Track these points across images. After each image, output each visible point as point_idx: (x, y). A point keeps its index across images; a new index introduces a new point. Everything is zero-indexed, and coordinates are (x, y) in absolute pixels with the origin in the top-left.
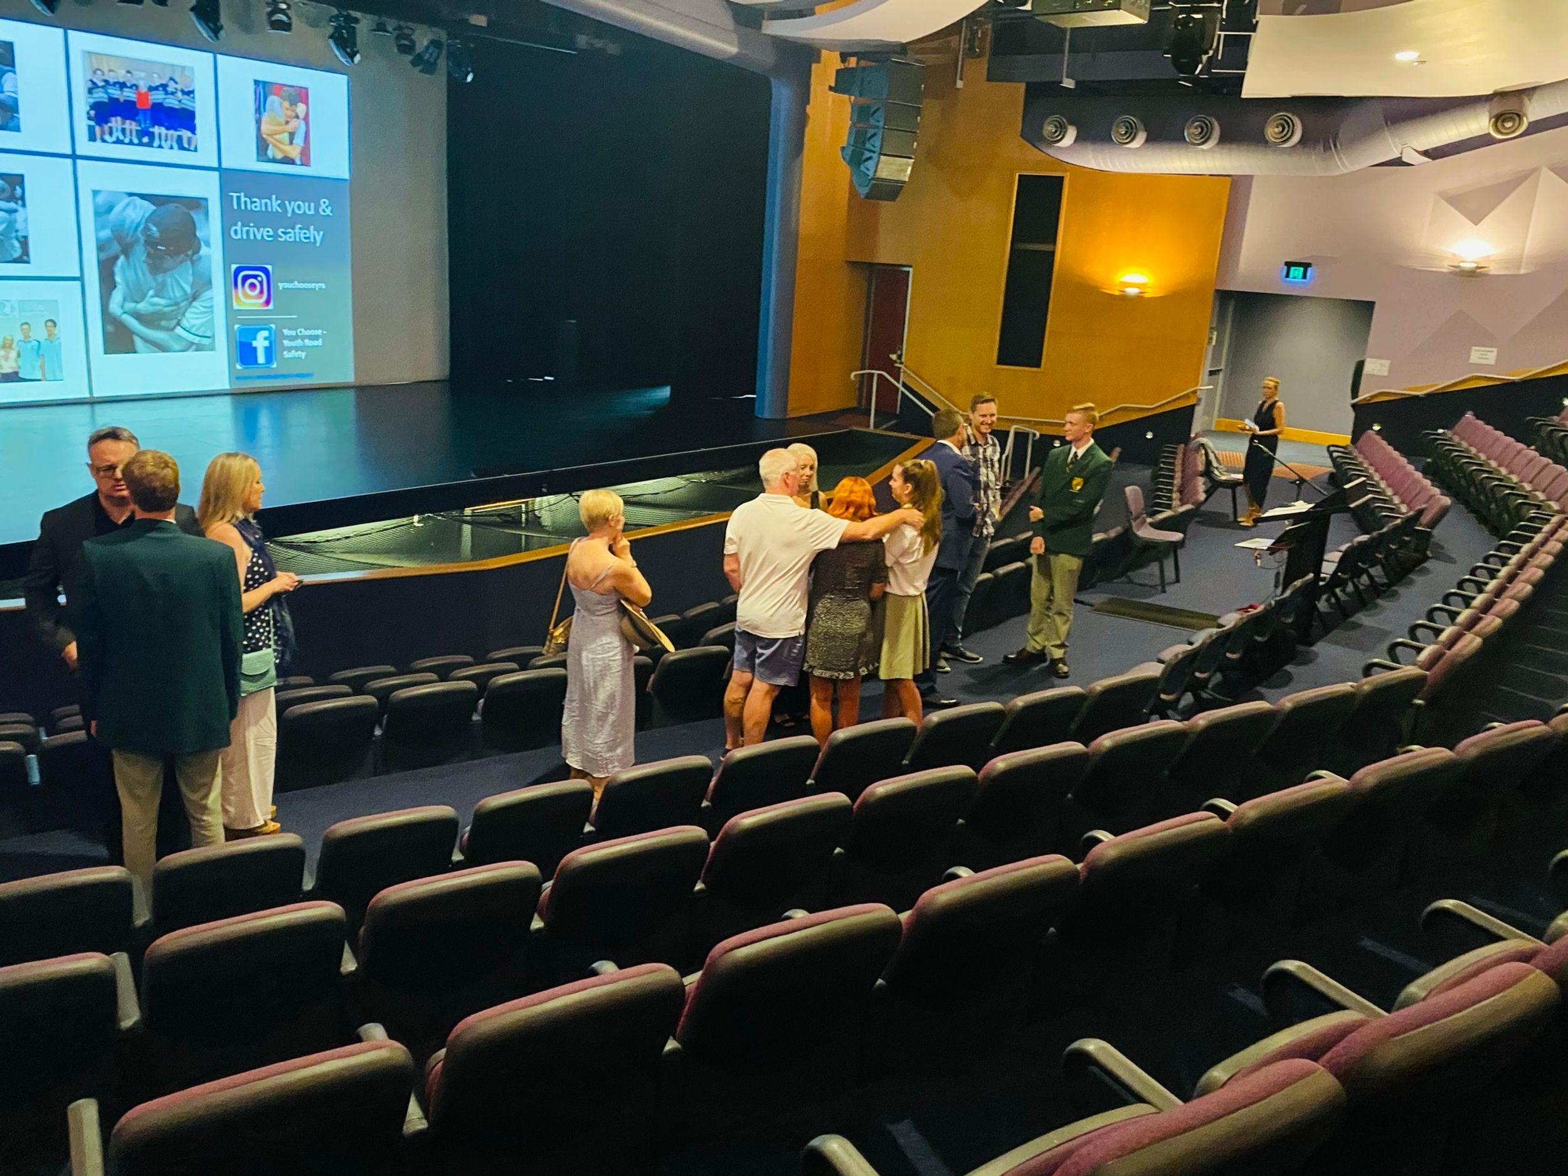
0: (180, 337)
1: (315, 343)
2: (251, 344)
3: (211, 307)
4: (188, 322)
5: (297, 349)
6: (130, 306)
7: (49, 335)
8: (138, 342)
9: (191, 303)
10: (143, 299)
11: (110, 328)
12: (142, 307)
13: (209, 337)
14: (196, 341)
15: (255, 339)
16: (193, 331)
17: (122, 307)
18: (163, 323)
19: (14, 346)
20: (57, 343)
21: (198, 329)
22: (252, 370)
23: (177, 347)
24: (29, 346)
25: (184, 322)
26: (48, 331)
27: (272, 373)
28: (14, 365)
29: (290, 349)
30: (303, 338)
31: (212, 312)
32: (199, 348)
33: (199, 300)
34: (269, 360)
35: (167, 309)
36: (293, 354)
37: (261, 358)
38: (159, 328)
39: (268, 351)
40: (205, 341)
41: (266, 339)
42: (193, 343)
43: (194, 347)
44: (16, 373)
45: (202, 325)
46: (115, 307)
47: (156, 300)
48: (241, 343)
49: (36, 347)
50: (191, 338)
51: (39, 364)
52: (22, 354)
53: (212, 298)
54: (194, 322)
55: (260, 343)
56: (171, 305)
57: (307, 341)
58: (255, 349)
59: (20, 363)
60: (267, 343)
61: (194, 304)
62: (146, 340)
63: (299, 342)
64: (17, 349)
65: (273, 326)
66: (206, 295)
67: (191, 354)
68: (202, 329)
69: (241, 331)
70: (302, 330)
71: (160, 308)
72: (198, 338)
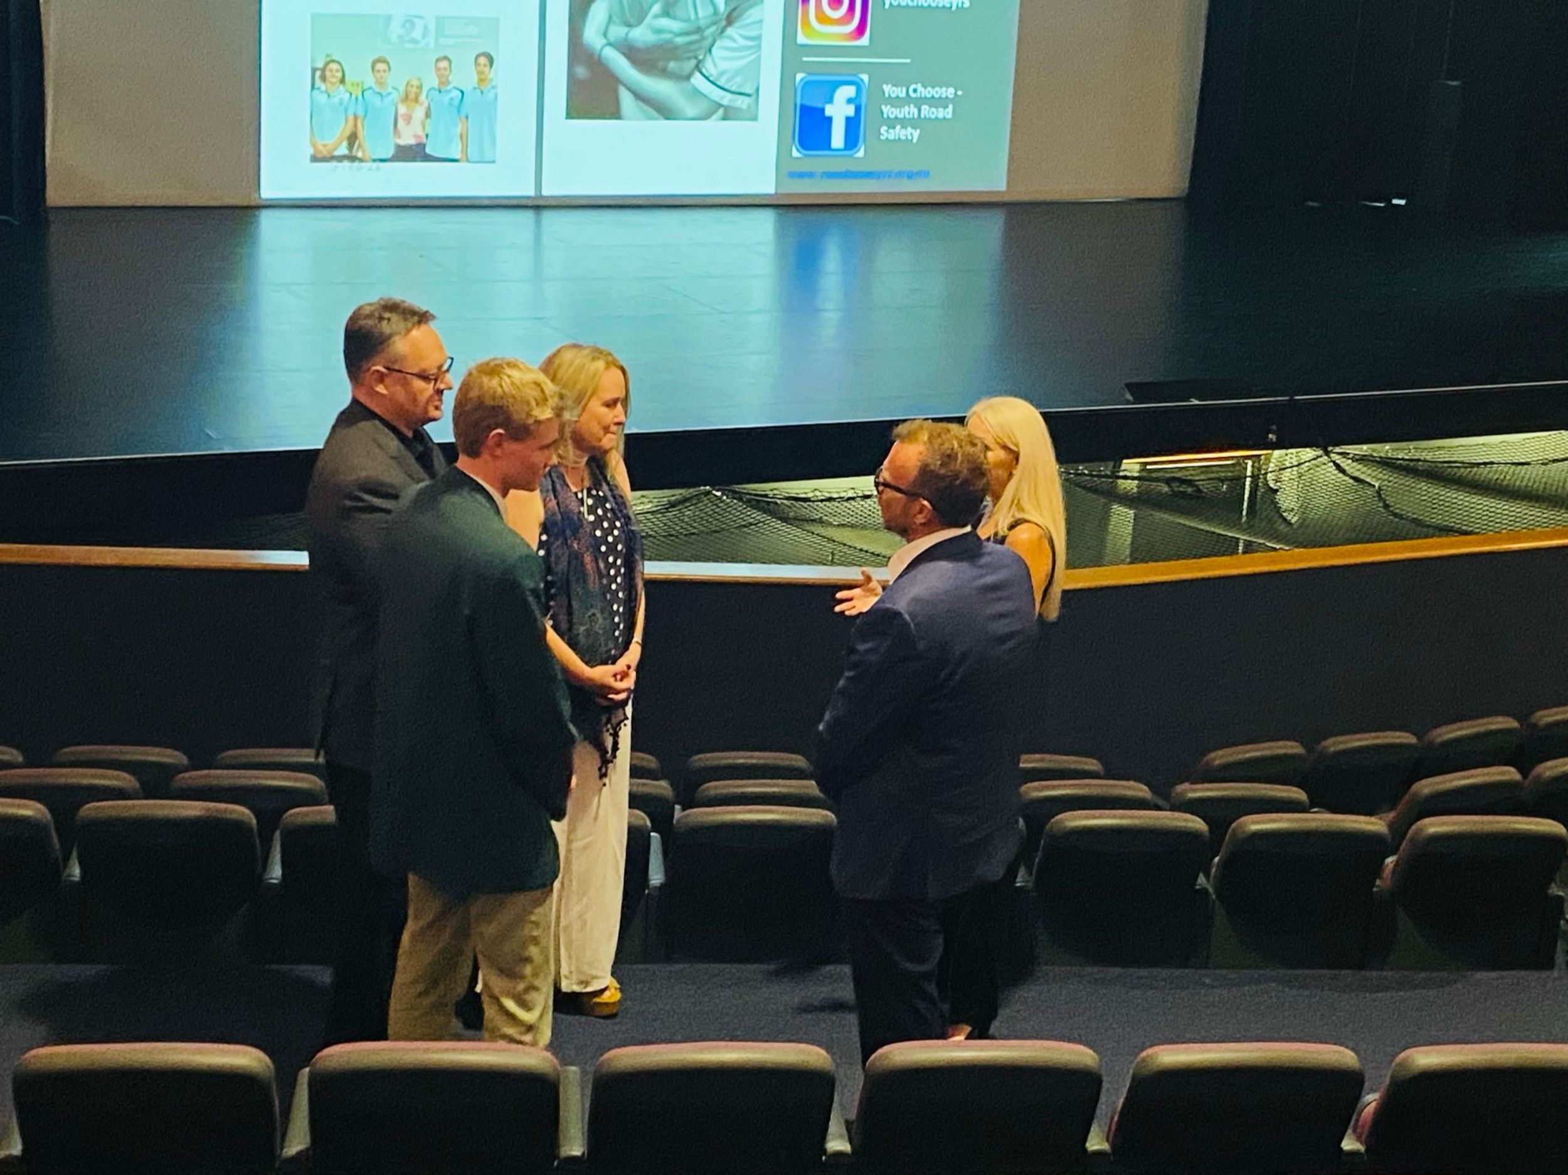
0: (697, 93)
1: (941, 113)
2: (823, 110)
3: (759, 38)
4: (715, 65)
5: (904, 122)
6: (618, 32)
7: (481, 80)
8: (626, 98)
9: (723, 31)
10: (640, 21)
11: (581, 72)
12: (641, 35)
13: (748, 95)
14: (725, 102)
15: (830, 100)
16: (721, 83)
17: (605, 35)
18: (672, 65)
19: (423, 98)
20: (491, 95)
21: (729, 80)
22: (818, 162)
23: (690, 111)
24: (446, 99)
25: (709, 67)
26: (480, 73)
27: (854, 168)
28: (420, 132)
29: (891, 123)
30: (919, 102)
31: (759, 47)
32: (729, 114)
33: (736, 25)
34: (852, 140)
35: (680, 40)
36: (899, 133)
37: (838, 138)
38: (664, 73)
39: (852, 124)
40: (742, 103)
41: (849, 101)
42: (720, 105)
43: (721, 111)
44: (421, 146)
45: (738, 72)
46: (592, 35)
47: (664, 22)
48: (804, 108)
49: (456, 102)
50: (716, 94)
51: (459, 130)
52: (433, 114)
53: (761, 21)
54: (723, 65)
55: (839, 110)
56: (687, 33)
57: (925, 108)
58: (829, 120)
59: (428, 129)
60: (850, 111)
61: (730, 31)
62: (639, 96)
63: (910, 111)
64: (426, 104)
65: (865, 77)
66: (753, 14)
67: (714, 124)
68: (738, 79)
69: (807, 84)
70: (919, 87)
71: (669, 36)
72: (729, 96)
